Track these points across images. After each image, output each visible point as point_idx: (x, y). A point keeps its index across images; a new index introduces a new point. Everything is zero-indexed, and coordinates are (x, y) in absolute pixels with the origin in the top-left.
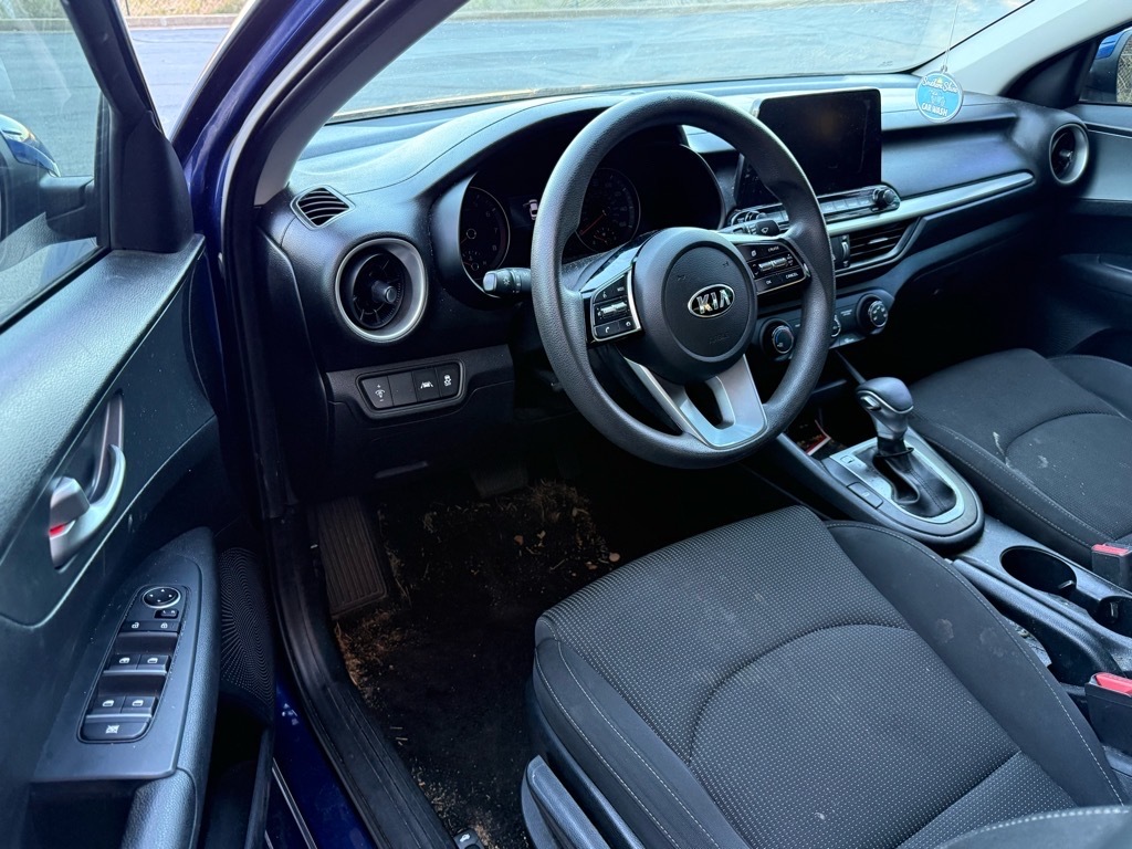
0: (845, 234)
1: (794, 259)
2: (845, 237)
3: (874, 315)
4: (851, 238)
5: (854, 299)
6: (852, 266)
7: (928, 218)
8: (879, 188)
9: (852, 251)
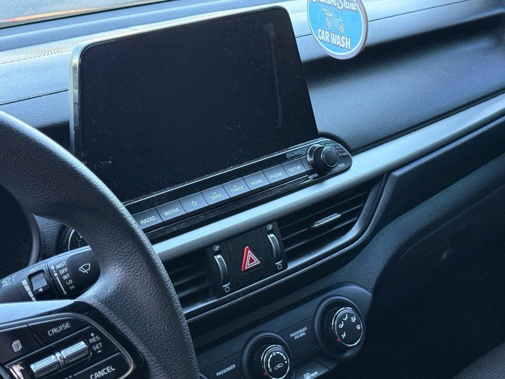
0: (270, 222)
1: (103, 339)
2: (270, 227)
3: (341, 331)
4: (279, 225)
5: (307, 309)
6: (290, 266)
7: (398, 173)
8: (316, 143)
9: (285, 244)
